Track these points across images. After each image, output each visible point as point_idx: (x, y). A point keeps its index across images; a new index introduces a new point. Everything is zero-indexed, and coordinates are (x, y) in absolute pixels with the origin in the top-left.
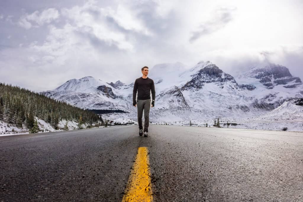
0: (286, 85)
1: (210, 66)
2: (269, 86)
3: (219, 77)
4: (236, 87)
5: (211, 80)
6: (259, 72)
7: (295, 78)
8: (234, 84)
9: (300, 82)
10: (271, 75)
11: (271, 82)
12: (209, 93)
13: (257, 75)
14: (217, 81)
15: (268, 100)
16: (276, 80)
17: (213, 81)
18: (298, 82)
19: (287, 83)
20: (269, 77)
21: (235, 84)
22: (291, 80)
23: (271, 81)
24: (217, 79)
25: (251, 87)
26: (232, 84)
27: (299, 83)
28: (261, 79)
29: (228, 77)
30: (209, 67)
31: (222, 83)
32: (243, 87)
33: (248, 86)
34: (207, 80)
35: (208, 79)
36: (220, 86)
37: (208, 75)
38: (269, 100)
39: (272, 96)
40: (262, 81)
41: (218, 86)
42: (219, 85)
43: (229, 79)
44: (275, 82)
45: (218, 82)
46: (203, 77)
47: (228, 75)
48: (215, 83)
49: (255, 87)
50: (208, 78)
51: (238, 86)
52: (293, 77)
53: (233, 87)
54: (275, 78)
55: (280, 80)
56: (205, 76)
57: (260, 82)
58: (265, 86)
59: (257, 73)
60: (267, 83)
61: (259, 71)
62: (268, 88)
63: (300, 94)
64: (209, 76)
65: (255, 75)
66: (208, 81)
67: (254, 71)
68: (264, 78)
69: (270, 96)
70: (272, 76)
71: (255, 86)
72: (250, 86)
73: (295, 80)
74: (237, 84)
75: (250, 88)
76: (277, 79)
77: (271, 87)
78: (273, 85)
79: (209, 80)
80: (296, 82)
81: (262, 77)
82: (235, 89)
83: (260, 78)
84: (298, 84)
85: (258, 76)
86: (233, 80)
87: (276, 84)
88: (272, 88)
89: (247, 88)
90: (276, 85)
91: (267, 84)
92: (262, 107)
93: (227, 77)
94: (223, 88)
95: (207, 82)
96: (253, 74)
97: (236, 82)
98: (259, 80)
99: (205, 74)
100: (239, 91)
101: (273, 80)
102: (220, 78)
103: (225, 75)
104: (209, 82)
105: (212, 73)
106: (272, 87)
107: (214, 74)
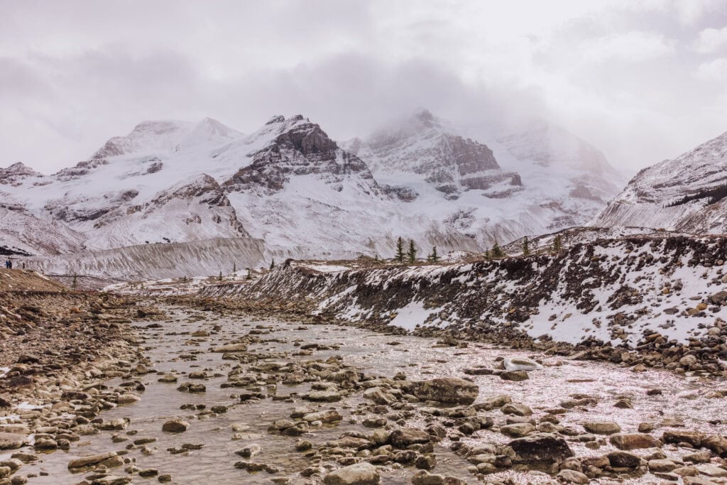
0: (489, 191)
1: (304, 129)
2: (448, 193)
3: (330, 161)
4: (374, 189)
5: (308, 167)
6: (423, 158)
7: (508, 176)
8: (367, 180)
9: (520, 184)
10: (452, 166)
11: (452, 184)
12: (307, 203)
13: (418, 164)
14: (325, 171)
15: (459, 226)
16: (465, 178)
17: (314, 170)
18: (516, 184)
19: (490, 187)
20: (447, 170)
21: (370, 181)
22: (498, 179)
23: (454, 180)
24: (324, 165)
25: (407, 194)
26: (363, 180)
27: (518, 187)
28: (430, 175)
29: (353, 163)
30: (301, 131)
31: (339, 177)
32: (388, 191)
33: (399, 190)
34: (296, 167)
35: (298, 164)
36: (334, 185)
37: (298, 152)
38: (462, 225)
39: (466, 216)
40: (430, 178)
41: (328, 184)
42: (330, 182)
43: (356, 169)
44: (463, 183)
45: (326, 174)
46: (287, 158)
47: (351, 158)
48: (319, 175)
49: (417, 194)
50: (299, 162)
51: (379, 187)
52: (503, 172)
53: (367, 190)
54: (463, 174)
55: (474, 179)
56: (290, 156)
57: (427, 181)
58: (439, 192)
59: (416, 160)
60: (443, 185)
61: (421, 155)
62: (447, 197)
63: (527, 211)
64: (302, 156)
65: (412, 164)
66: (298, 170)
67: (409, 155)
68: (437, 171)
69: (461, 215)
70: (454, 168)
71: (418, 190)
72: (406, 191)
73: (510, 180)
74: (375, 183)
75: (405, 195)
76: (468, 176)
77: (452, 195)
78: (458, 191)
79: (302, 166)
80: (513, 183)
81: (432, 170)
82: (372, 193)
83: (424, 172)
84: (517, 191)
85: (421, 166)
86: (365, 172)
87: (465, 188)
88: (455, 198)
89: (399, 195)
90: (465, 191)
91: (443, 187)
92: (449, 242)
93: (350, 161)
94: (340, 189)
95: (297, 173)
96: (407, 162)
97: (372, 177)
98: (424, 176)
99: (290, 148)
100: (382, 199)
101: (457, 177)
102: (331, 163)
103: (345, 156)
104: (303, 172)
105: (310, 147)
106: (456, 194)
107: (315, 150)
